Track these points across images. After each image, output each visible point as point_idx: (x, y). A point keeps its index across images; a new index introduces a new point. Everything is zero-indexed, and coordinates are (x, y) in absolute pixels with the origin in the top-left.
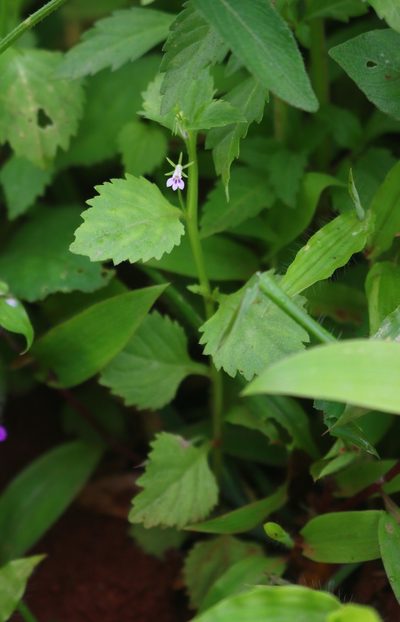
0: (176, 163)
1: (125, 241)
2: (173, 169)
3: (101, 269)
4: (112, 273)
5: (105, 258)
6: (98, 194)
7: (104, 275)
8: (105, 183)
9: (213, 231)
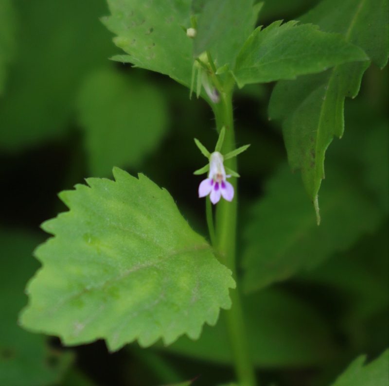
0: (211, 150)
1: (125, 302)
2: (205, 161)
3: (46, 351)
4: (67, 359)
5: (89, 337)
6: (66, 209)
7: (53, 362)
8: (78, 186)
9: (269, 279)
